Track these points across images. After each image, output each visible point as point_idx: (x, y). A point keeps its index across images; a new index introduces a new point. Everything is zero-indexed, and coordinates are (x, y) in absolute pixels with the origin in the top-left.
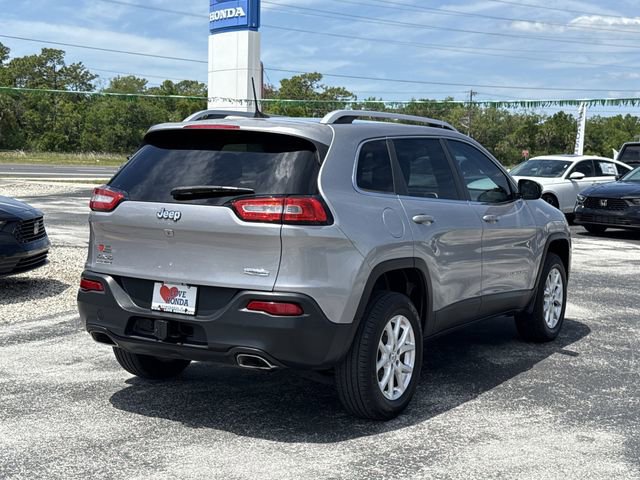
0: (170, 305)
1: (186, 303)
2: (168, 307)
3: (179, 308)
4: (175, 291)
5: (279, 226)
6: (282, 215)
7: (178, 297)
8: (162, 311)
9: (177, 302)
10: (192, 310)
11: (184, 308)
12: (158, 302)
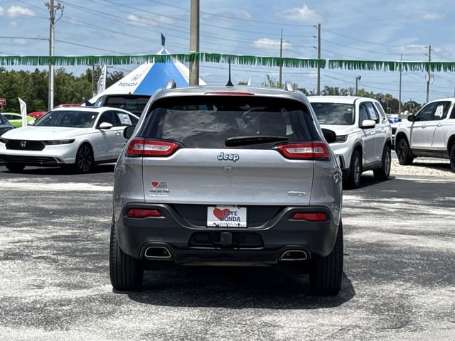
0: (224, 222)
1: (238, 219)
2: (223, 223)
3: (233, 224)
4: (228, 212)
5: (311, 162)
6: (313, 154)
7: (231, 216)
8: (218, 226)
9: (230, 219)
10: (244, 224)
11: (237, 223)
12: (212, 221)
